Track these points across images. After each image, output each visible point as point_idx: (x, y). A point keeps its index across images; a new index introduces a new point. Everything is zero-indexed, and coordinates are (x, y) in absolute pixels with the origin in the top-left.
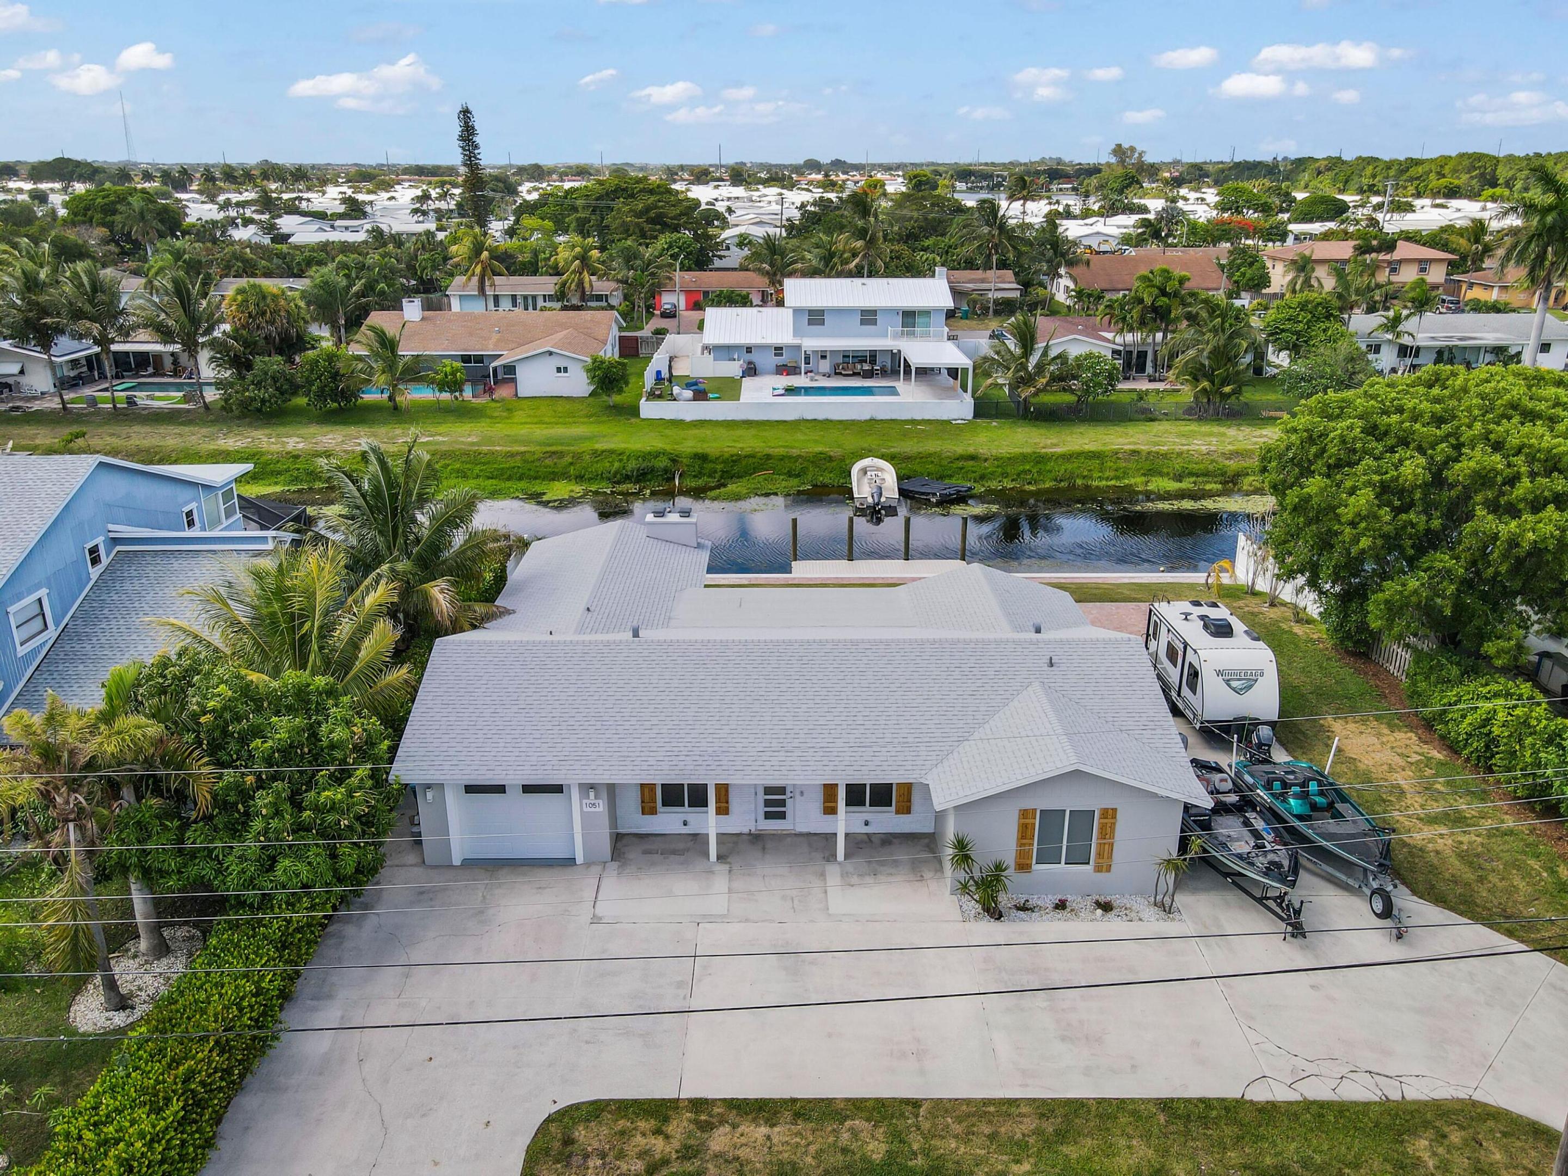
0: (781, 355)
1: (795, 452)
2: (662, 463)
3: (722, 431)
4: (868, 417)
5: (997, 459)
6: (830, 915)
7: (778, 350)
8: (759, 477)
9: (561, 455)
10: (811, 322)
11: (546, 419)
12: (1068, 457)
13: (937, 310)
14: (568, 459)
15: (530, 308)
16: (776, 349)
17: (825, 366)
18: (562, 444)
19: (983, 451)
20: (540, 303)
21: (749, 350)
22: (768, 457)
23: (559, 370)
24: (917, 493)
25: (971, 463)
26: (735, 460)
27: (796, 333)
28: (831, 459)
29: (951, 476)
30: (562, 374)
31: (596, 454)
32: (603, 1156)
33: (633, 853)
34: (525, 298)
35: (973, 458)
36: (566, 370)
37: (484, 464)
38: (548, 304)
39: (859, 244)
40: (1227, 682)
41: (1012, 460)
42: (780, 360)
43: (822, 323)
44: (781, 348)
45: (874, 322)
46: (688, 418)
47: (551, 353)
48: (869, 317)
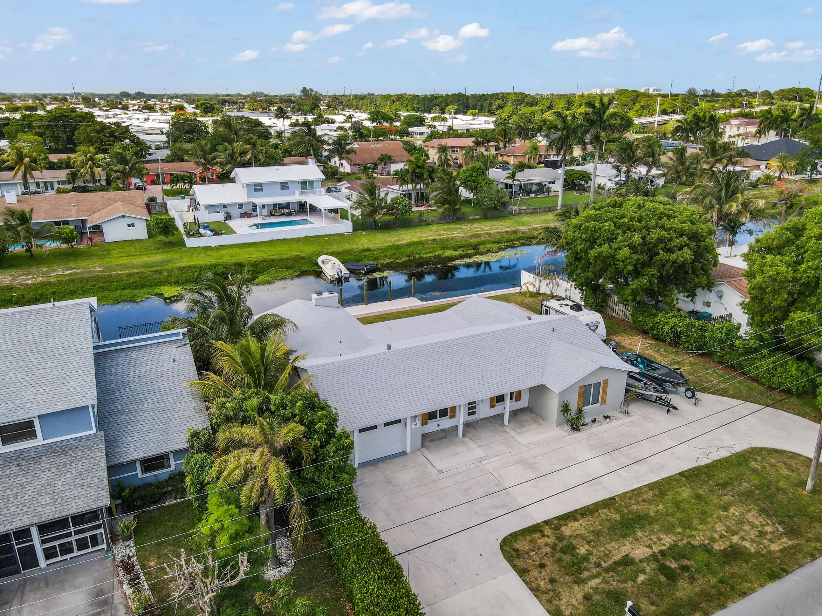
0: (242, 208)
1: (284, 256)
2: (218, 269)
3: (237, 250)
4: (304, 236)
5: (379, 249)
6: (525, 446)
7: (240, 206)
8: (273, 270)
9: (159, 271)
10: (256, 190)
11: (133, 253)
12: (409, 245)
13: (317, 180)
14: (165, 274)
15: (50, 189)
16: (239, 205)
17: (265, 211)
18: (157, 266)
20: (56, 186)
21: (225, 206)
22: (273, 260)
23: (129, 225)
24: (354, 269)
25: (369, 253)
26: (256, 264)
27: (249, 197)
28: (303, 258)
29: (362, 260)
30: (131, 227)
31: (180, 269)
33: (427, 442)
34: (45, 183)
35: (368, 250)
36: (133, 225)
37: (117, 282)
38: (62, 186)
39: (249, 146)
40: (590, 327)
41: (385, 249)
42: (242, 211)
43: (261, 190)
44: (242, 205)
45: (287, 188)
46: (213, 245)
47: (123, 217)
48: (285, 185)
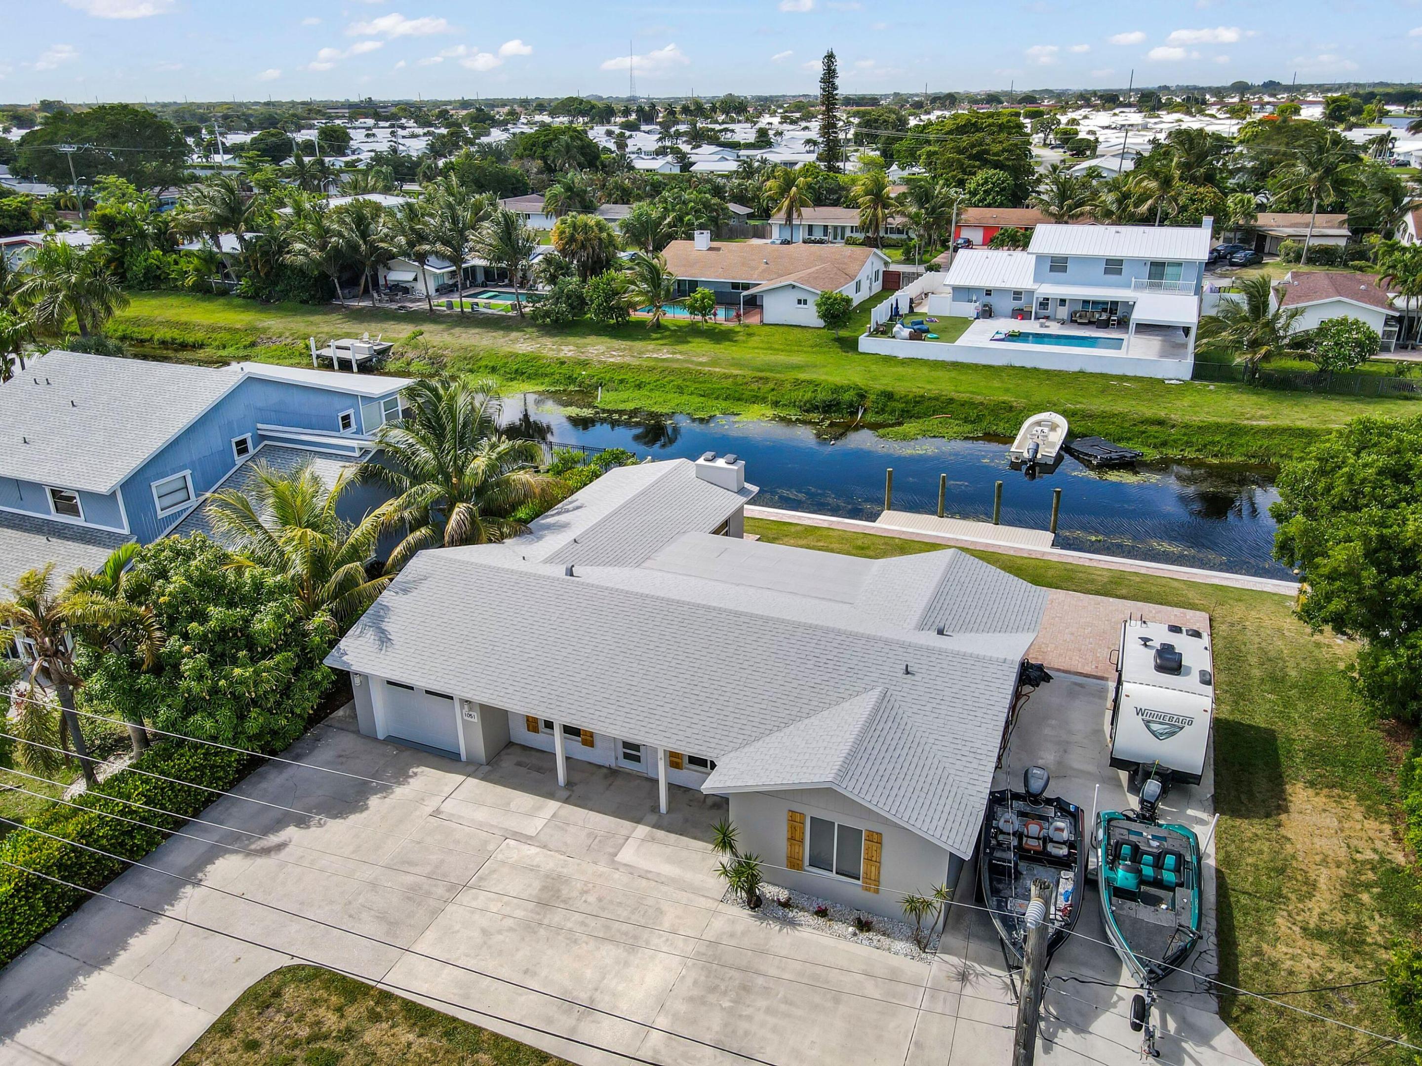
0: (1020, 299)
1: (979, 399)
2: (847, 397)
3: (925, 370)
4: (1077, 369)
5: (1186, 426)
6: (613, 861)
7: (1017, 295)
8: (935, 420)
9: (766, 380)
10: (1053, 269)
12: (1270, 432)
13: (1190, 263)
14: (771, 385)
16: (1016, 293)
17: (1063, 312)
18: (771, 371)
19: (1175, 417)
20: (848, 233)
21: (989, 293)
22: (951, 401)
23: (799, 302)
24: (1082, 453)
25: (1156, 428)
26: (919, 400)
27: (1038, 278)
28: (1011, 409)
29: (1129, 439)
30: (802, 306)
31: (797, 383)
32: (288, 1016)
33: (508, 763)
34: (835, 228)
35: (1161, 423)
36: (805, 302)
38: (855, 235)
40: (1147, 723)
41: (1202, 429)
42: (1017, 304)
43: (1064, 269)
44: (1021, 293)
45: (1119, 272)
46: (901, 355)
47: (794, 287)
48: (1114, 266)
